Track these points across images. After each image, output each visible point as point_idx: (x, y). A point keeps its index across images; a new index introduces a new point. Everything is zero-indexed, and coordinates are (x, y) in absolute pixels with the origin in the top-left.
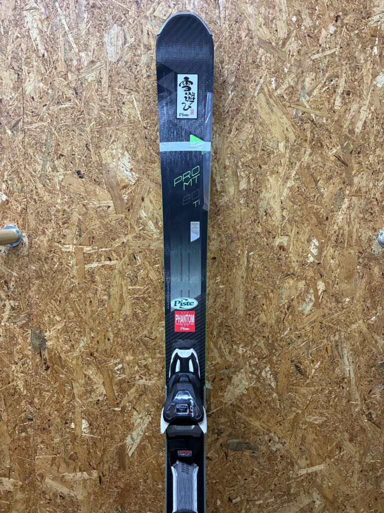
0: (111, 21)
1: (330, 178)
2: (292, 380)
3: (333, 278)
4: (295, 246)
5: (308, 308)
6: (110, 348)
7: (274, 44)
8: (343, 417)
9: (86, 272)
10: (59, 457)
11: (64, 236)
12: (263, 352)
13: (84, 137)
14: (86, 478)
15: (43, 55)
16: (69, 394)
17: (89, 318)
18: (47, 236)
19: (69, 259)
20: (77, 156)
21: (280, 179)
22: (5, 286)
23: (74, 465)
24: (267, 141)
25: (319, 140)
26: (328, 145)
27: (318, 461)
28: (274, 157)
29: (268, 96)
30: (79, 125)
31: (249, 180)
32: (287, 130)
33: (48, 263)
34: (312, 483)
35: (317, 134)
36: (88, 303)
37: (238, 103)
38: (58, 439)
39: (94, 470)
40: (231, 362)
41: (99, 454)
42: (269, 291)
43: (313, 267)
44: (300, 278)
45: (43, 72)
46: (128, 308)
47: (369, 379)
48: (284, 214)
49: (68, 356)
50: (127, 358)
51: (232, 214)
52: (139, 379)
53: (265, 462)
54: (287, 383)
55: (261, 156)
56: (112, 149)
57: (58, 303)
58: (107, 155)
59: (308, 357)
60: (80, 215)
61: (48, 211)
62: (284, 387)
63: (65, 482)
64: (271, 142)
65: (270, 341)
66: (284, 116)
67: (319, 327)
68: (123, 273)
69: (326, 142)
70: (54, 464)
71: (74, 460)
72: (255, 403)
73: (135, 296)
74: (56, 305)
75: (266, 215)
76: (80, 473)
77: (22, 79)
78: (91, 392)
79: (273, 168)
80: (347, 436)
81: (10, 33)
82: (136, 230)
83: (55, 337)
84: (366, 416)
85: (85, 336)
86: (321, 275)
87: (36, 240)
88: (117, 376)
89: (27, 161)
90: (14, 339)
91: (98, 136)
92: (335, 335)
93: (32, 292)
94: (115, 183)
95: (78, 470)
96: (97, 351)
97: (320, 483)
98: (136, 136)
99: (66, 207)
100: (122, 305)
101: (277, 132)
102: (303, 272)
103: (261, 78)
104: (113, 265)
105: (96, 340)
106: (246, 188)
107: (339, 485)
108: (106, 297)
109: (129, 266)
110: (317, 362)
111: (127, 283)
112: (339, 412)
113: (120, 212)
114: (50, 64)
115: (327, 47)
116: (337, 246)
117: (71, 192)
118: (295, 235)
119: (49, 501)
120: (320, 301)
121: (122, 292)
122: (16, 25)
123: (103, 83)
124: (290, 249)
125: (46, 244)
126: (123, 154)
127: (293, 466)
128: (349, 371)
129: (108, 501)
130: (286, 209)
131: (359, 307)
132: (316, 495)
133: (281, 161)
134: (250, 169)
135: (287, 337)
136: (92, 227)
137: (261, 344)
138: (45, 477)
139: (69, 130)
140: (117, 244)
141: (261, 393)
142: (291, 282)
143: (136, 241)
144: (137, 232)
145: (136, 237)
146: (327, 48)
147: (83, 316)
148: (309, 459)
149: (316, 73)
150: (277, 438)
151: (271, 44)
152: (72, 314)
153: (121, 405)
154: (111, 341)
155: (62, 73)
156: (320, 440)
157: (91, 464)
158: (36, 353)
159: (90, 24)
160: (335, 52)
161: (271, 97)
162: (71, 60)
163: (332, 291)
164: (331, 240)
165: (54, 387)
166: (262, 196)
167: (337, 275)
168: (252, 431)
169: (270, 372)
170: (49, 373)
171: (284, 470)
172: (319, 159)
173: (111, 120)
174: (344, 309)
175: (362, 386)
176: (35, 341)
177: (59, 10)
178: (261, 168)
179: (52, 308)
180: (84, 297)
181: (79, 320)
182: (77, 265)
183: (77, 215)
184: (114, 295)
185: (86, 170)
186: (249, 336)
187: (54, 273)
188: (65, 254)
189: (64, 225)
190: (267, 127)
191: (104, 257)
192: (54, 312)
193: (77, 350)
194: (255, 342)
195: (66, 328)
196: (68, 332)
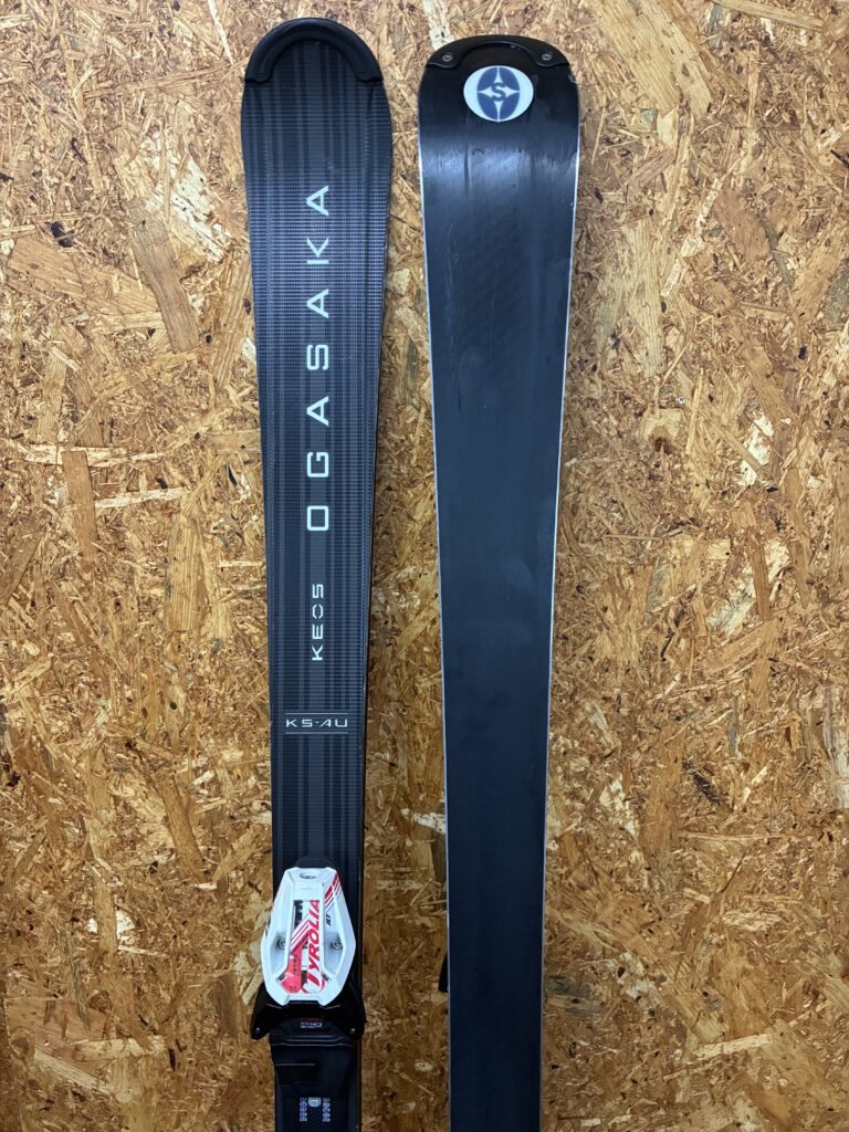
1: (818, 224)
2: (684, 815)
3: (815, 533)
4: (702, 439)
5: (735, 617)
6: (177, 729)
8: (828, 915)
9: (99, 523)
10: (63, 1003)
11: (30, 418)
12: (602, 740)
13: (63, 120)
14: (135, 1054)
16: (77, 848)
17: (116, 649)
19: (50, 484)
20: (47, 178)
21: (658, 235)
23: (103, 1021)
24: (622, 110)
25: (786, 104)
26: (814, 118)
28: (643, 162)
30: (49, 80)
32: (685, 72)
34: (733, 1079)
35: (781, 82)
36: (110, 608)
38: (59, 959)
39: (155, 1034)
41: (167, 997)
42: (623, 572)
43: (753, 501)
44: (715, 532)
46: (221, 621)
48: (671, 341)
49: (65, 750)
50: (227, 756)
52: (260, 811)
53: (607, 1025)
54: (669, 823)
55: (601, 160)
56: (150, 154)
57: (28, 606)
58: (136, 172)
59: (732, 754)
60: (70, 356)
62: (661, 836)
63: (83, 1061)
64: (633, 113)
65: (624, 711)
66: (675, 28)
67: (768, 670)
68: (201, 523)
69: (807, 109)
70: (52, 1019)
71: (102, 1010)
72: (581, 876)
73: (240, 588)
74: (23, 612)
75: (616, 346)
76: (120, 1041)
78: (133, 842)
79: (640, 198)
82: (232, 398)
83: (28, 699)
85: (108, 696)
86: (778, 523)
88: (202, 801)
91: (106, 112)
92: (813, 695)
94: (164, 260)
95: (114, 1035)
96: (143, 736)
97: (756, 1079)
98: (218, 110)
99: (27, 335)
100: (204, 611)
101: (652, 80)
102: (725, 514)
104: (172, 502)
105: (139, 706)
108: (158, 592)
109: (217, 504)
110: (759, 769)
111: (214, 551)
112: (817, 903)
113: (183, 346)
116: (829, 437)
117: (38, 289)
118: (702, 405)
119: (48, 1105)
120: (772, 597)
121: (203, 577)
124: (688, 447)
126: (182, 168)
127: (683, 1036)
129: (196, 1110)
130: (678, 326)
132: (743, 1110)
133: (662, 176)
135: (672, 700)
136: (106, 392)
137: (600, 720)
138: (33, 1048)
139: (19, 100)
140: (180, 439)
141: (597, 849)
142: (689, 544)
143: (233, 429)
144: (236, 405)
145: (232, 419)
147: (98, 642)
148: (728, 1019)
150: (640, 965)
152: (68, 637)
153: (216, 876)
154: (182, 710)
156: (759, 974)
157: (147, 1021)
163: (808, 569)
164: (813, 419)
165: (36, 827)
166: (605, 289)
167: (826, 522)
168: (572, 947)
169: (622, 795)
170: (20, 794)
171: (657, 1046)
172: (786, 165)
173: (141, 60)
178: (601, 199)
179: (13, 621)
180: (99, 590)
181: (89, 653)
182: (72, 502)
183: (63, 357)
184: (179, 585)
185: (76, 222)
186: (564, 697)
187: (11, 525)
188: (38, 472)
189: (28, 387)
190: (623, 66)
191: (147, 479)
192: (18, 631)
193: (90, 734)
194: (581, 714)
195: (55, 674)
196: (62, 687)
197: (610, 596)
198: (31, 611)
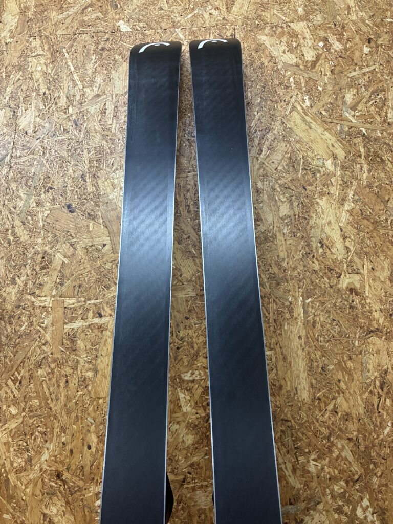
0: (121, 60)
4: (373, 288)
7: (302, 67)
9: (65, 336)
11: (41, 285)
13: (79, 168)
15: (44, 94)
17: (61, 410)
18: (17, 286)
19: (43, 316)
20: (69, 188)
21: (333, 202)
24: (309, 159)
25: (377, 155)
28: (321, 176)
29: (303, 114)
30: (76, 155)
31: (292, 204)
32: (333, 146)
35: (373, 148)
36: (62, 384)
37: (266, 122)
40: (298, 490)
44: (391, 336)
45: (41, 109)
48: (347, 244)
49: (19, 479)
51: (274, 247)
55: (303, 176)
56: (113, 179)
58: (107, 185)
60: (65, 257)
61: (24, 254)
64: (314, 160)
65: (362, 448)
66: (326, 132)
69: (387, 156)
74: (14, 388)
75: (322, 246)
77: (18, 116)
79: (322, 189)
81: (12, 76)
83: (5, 443)
85: (52, 440)
89: (8, 197)
94: (114, 217)
96: (68, 469)
99: (47, 248)
101: (320, 149)
103: (291, 97)
104: (104, 324)
105: (68, 447)
106: (289, 214)
108: (90, 374)
114: (50, 100)
115: (364, 64)
117: (57, 230)
118: (369, 272)
122: (20, 69)
123: (106, 114)
124: (366, 292)
125: (13, 298)
133: (331, 181)
134: (291, 191)
136: (79, 272)
137: (347, 454)
139: (63, 162)
142: (378, 342)
146: (365, 66)
147: (52, 405)
149: (358, 89)
151: (299, 66)
152: (36, 402)
154: (94, 450)
155: (63, 108)
159: (97, 64)
160: (375, 69)
161: (307, 115)
162: (74, 96)
166: (313, 223)
172: (383, 175)
173: (114, 148)
177: (66, 54)
178: (306, 189)
179: (7, 393)
180: (58, 374)
181: (46, 412)
182: (53, 325)
183: (62, 257)
184: (102, 370)
185: (78, 203)
186: (324, 438)
187: (19, 338)
188: (39, 310)
189: (43, 271)
190: (307, 145)
191: (93, 313)
192: (8, 399)
193: (36, 468)
194: (336, 450)
195: (23, 427)
196: (26, 435)
197: (340, 372)
198: (18, 386)
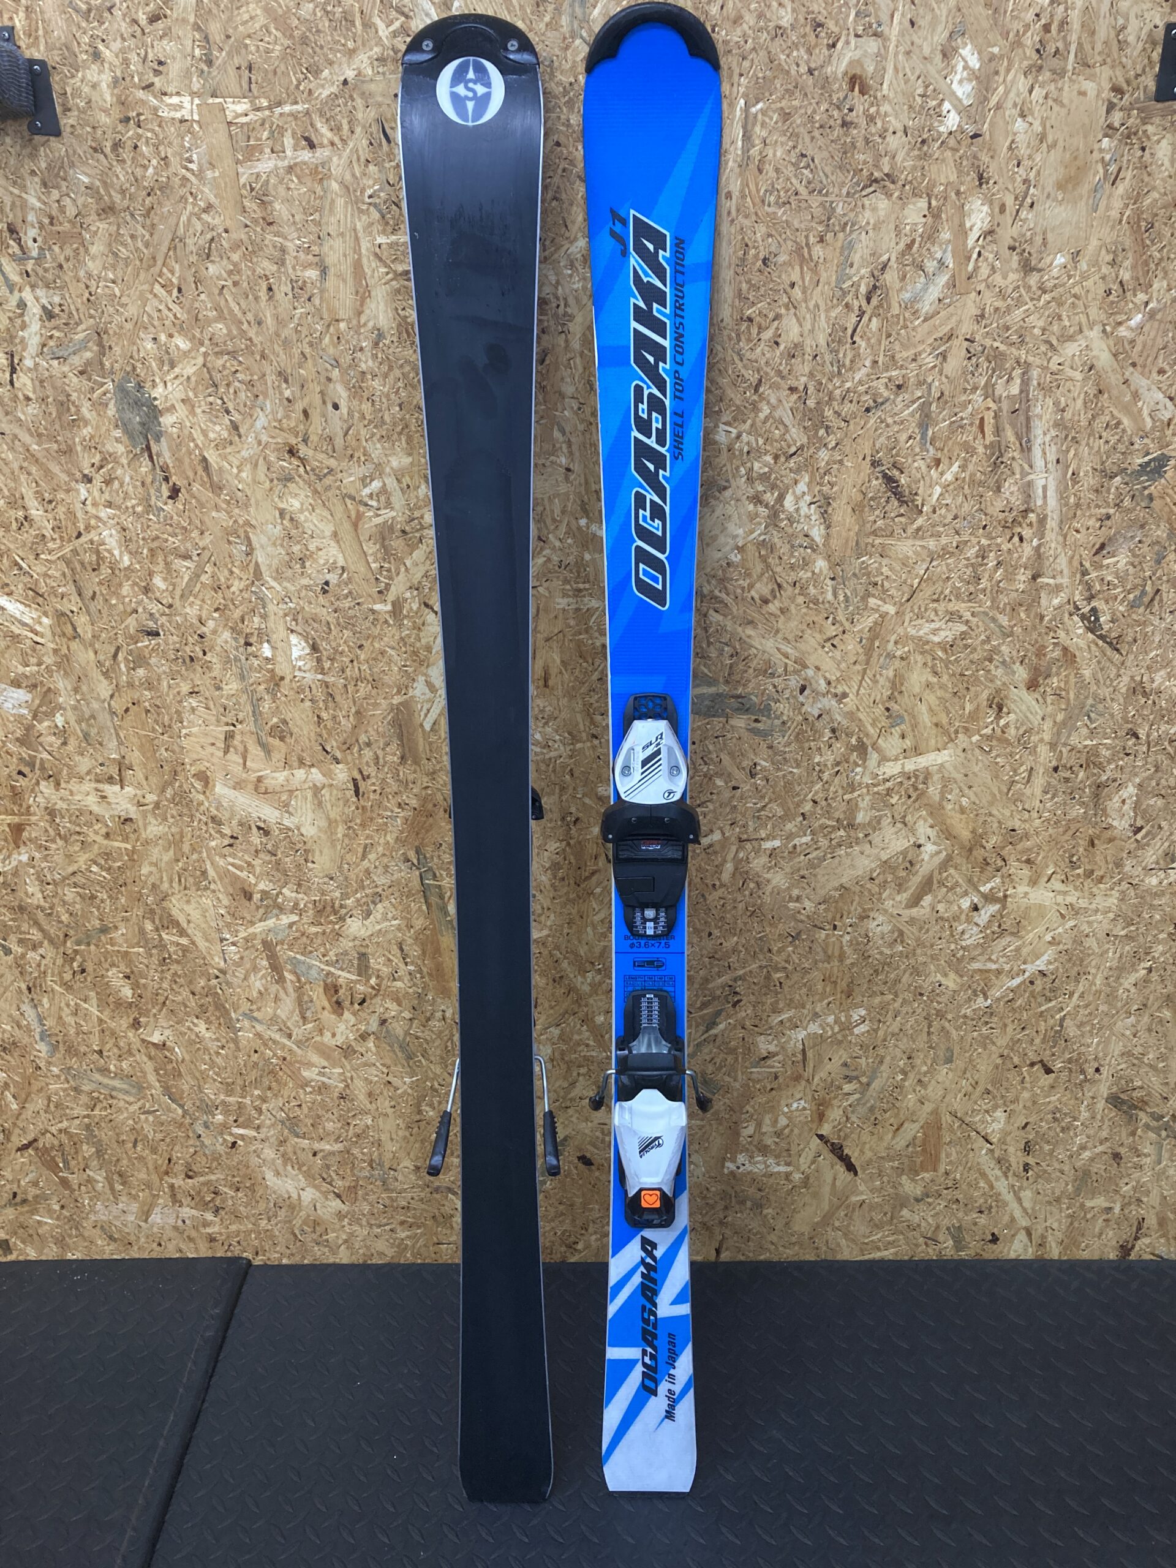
22: (11, 242)
27: (933, 742)
33: (124, 161)
47: (1103, 511)
80: (1022, 673)
84: (1083, 617)
87: (76, 81)
90: (69, 409)
93: (93, 258)
107: (991, 804)
128: (1045, 488)
131: (1095, 287)
158: (138, 451)
174: (1045, 292)
175: (1077, 531)
176: (128, 415)
